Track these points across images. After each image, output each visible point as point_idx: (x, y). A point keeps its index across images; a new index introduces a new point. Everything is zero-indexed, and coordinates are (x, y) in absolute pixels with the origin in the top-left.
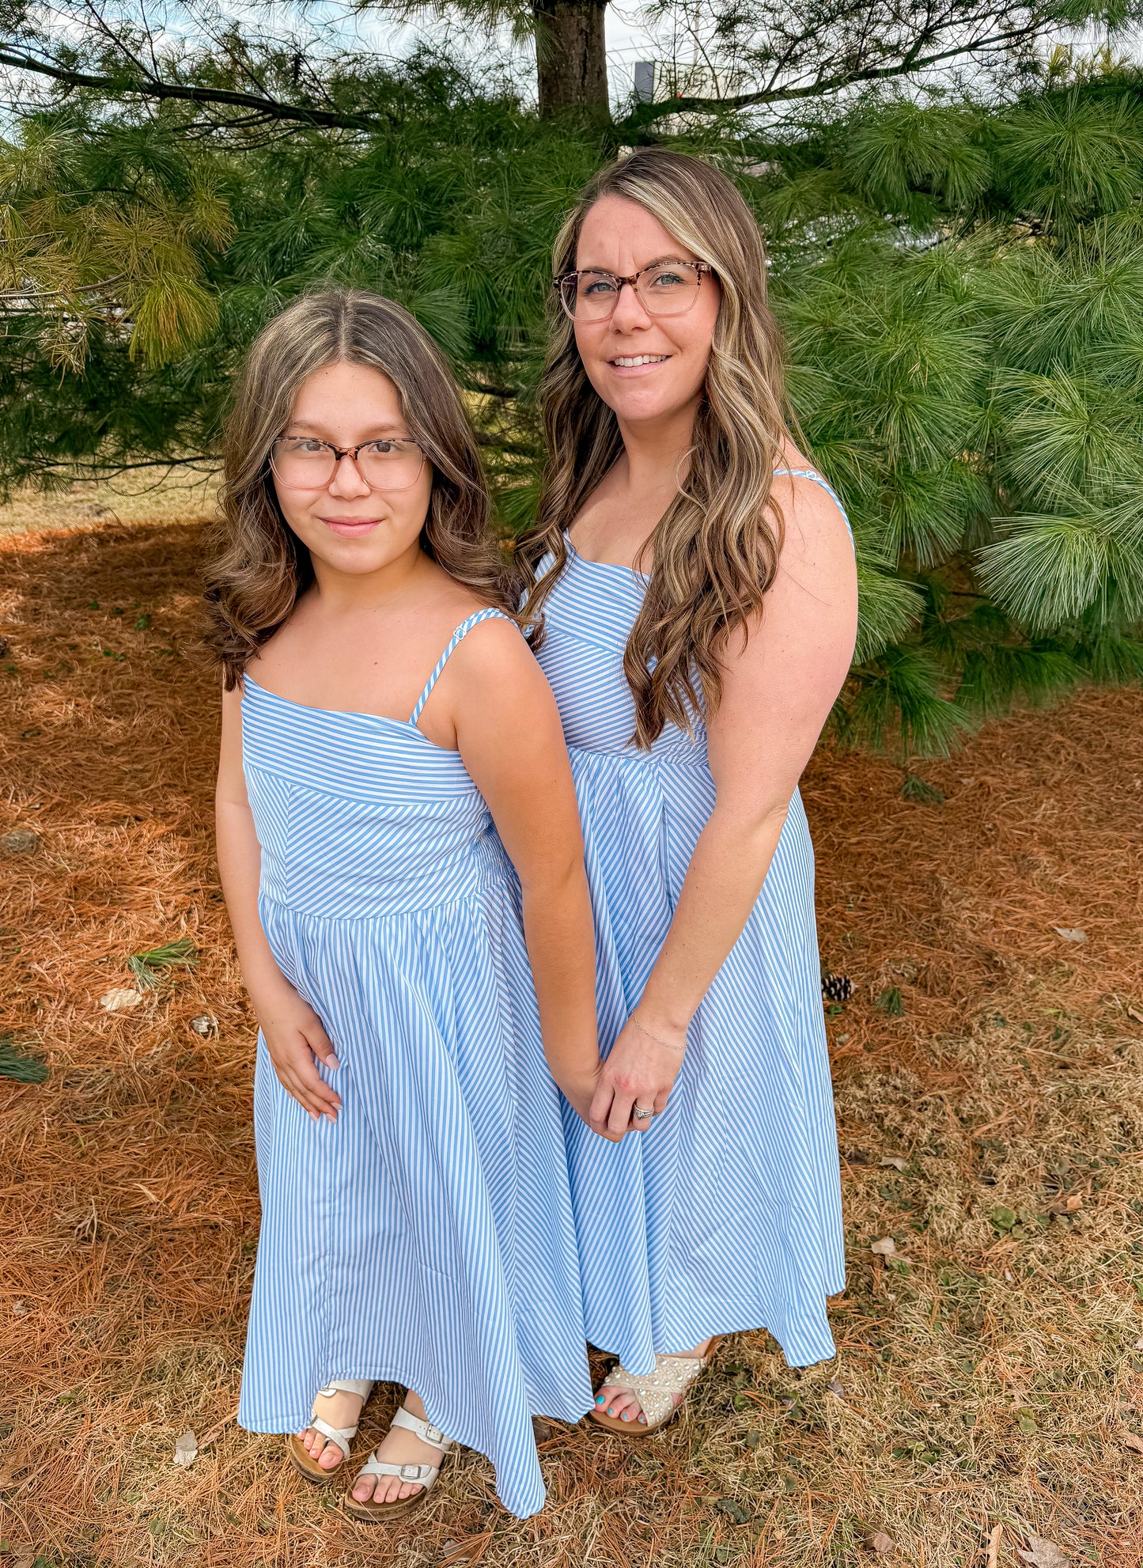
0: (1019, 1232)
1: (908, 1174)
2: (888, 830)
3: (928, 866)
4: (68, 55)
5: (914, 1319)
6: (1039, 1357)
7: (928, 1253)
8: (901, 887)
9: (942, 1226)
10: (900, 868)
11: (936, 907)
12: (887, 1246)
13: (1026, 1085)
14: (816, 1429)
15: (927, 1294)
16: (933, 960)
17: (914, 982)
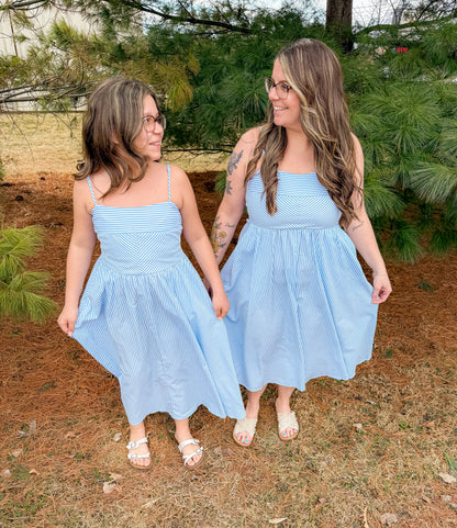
0: (408, 430)
1: (374, 406)
2: (408, 298)
3: (420, 312)
4: (167, 9)
5: (361, 448)
6: (401, 467)
7: (374, 431)
8: (406, 317)
9: (380, 423)
10: (409, 311)
11: (417, 326)
12: (359, 426)
13: (429, 386)
14: (315, 471)
15: (368, 442)
16: (410, 343)
17: (400, 349)
